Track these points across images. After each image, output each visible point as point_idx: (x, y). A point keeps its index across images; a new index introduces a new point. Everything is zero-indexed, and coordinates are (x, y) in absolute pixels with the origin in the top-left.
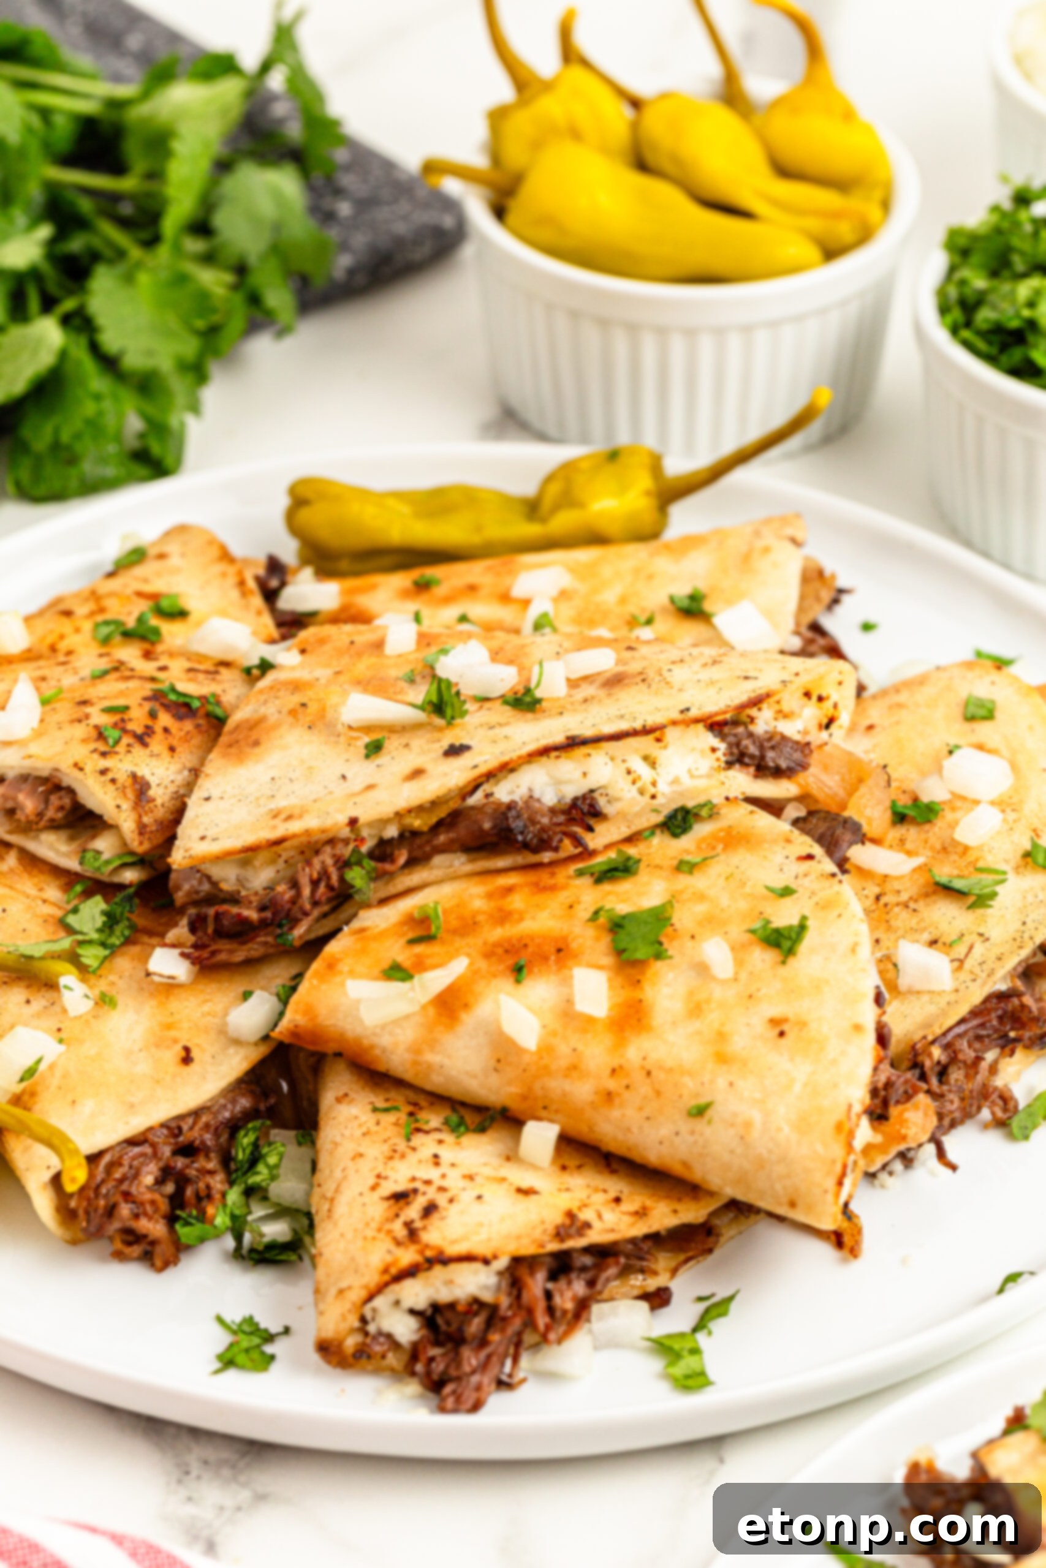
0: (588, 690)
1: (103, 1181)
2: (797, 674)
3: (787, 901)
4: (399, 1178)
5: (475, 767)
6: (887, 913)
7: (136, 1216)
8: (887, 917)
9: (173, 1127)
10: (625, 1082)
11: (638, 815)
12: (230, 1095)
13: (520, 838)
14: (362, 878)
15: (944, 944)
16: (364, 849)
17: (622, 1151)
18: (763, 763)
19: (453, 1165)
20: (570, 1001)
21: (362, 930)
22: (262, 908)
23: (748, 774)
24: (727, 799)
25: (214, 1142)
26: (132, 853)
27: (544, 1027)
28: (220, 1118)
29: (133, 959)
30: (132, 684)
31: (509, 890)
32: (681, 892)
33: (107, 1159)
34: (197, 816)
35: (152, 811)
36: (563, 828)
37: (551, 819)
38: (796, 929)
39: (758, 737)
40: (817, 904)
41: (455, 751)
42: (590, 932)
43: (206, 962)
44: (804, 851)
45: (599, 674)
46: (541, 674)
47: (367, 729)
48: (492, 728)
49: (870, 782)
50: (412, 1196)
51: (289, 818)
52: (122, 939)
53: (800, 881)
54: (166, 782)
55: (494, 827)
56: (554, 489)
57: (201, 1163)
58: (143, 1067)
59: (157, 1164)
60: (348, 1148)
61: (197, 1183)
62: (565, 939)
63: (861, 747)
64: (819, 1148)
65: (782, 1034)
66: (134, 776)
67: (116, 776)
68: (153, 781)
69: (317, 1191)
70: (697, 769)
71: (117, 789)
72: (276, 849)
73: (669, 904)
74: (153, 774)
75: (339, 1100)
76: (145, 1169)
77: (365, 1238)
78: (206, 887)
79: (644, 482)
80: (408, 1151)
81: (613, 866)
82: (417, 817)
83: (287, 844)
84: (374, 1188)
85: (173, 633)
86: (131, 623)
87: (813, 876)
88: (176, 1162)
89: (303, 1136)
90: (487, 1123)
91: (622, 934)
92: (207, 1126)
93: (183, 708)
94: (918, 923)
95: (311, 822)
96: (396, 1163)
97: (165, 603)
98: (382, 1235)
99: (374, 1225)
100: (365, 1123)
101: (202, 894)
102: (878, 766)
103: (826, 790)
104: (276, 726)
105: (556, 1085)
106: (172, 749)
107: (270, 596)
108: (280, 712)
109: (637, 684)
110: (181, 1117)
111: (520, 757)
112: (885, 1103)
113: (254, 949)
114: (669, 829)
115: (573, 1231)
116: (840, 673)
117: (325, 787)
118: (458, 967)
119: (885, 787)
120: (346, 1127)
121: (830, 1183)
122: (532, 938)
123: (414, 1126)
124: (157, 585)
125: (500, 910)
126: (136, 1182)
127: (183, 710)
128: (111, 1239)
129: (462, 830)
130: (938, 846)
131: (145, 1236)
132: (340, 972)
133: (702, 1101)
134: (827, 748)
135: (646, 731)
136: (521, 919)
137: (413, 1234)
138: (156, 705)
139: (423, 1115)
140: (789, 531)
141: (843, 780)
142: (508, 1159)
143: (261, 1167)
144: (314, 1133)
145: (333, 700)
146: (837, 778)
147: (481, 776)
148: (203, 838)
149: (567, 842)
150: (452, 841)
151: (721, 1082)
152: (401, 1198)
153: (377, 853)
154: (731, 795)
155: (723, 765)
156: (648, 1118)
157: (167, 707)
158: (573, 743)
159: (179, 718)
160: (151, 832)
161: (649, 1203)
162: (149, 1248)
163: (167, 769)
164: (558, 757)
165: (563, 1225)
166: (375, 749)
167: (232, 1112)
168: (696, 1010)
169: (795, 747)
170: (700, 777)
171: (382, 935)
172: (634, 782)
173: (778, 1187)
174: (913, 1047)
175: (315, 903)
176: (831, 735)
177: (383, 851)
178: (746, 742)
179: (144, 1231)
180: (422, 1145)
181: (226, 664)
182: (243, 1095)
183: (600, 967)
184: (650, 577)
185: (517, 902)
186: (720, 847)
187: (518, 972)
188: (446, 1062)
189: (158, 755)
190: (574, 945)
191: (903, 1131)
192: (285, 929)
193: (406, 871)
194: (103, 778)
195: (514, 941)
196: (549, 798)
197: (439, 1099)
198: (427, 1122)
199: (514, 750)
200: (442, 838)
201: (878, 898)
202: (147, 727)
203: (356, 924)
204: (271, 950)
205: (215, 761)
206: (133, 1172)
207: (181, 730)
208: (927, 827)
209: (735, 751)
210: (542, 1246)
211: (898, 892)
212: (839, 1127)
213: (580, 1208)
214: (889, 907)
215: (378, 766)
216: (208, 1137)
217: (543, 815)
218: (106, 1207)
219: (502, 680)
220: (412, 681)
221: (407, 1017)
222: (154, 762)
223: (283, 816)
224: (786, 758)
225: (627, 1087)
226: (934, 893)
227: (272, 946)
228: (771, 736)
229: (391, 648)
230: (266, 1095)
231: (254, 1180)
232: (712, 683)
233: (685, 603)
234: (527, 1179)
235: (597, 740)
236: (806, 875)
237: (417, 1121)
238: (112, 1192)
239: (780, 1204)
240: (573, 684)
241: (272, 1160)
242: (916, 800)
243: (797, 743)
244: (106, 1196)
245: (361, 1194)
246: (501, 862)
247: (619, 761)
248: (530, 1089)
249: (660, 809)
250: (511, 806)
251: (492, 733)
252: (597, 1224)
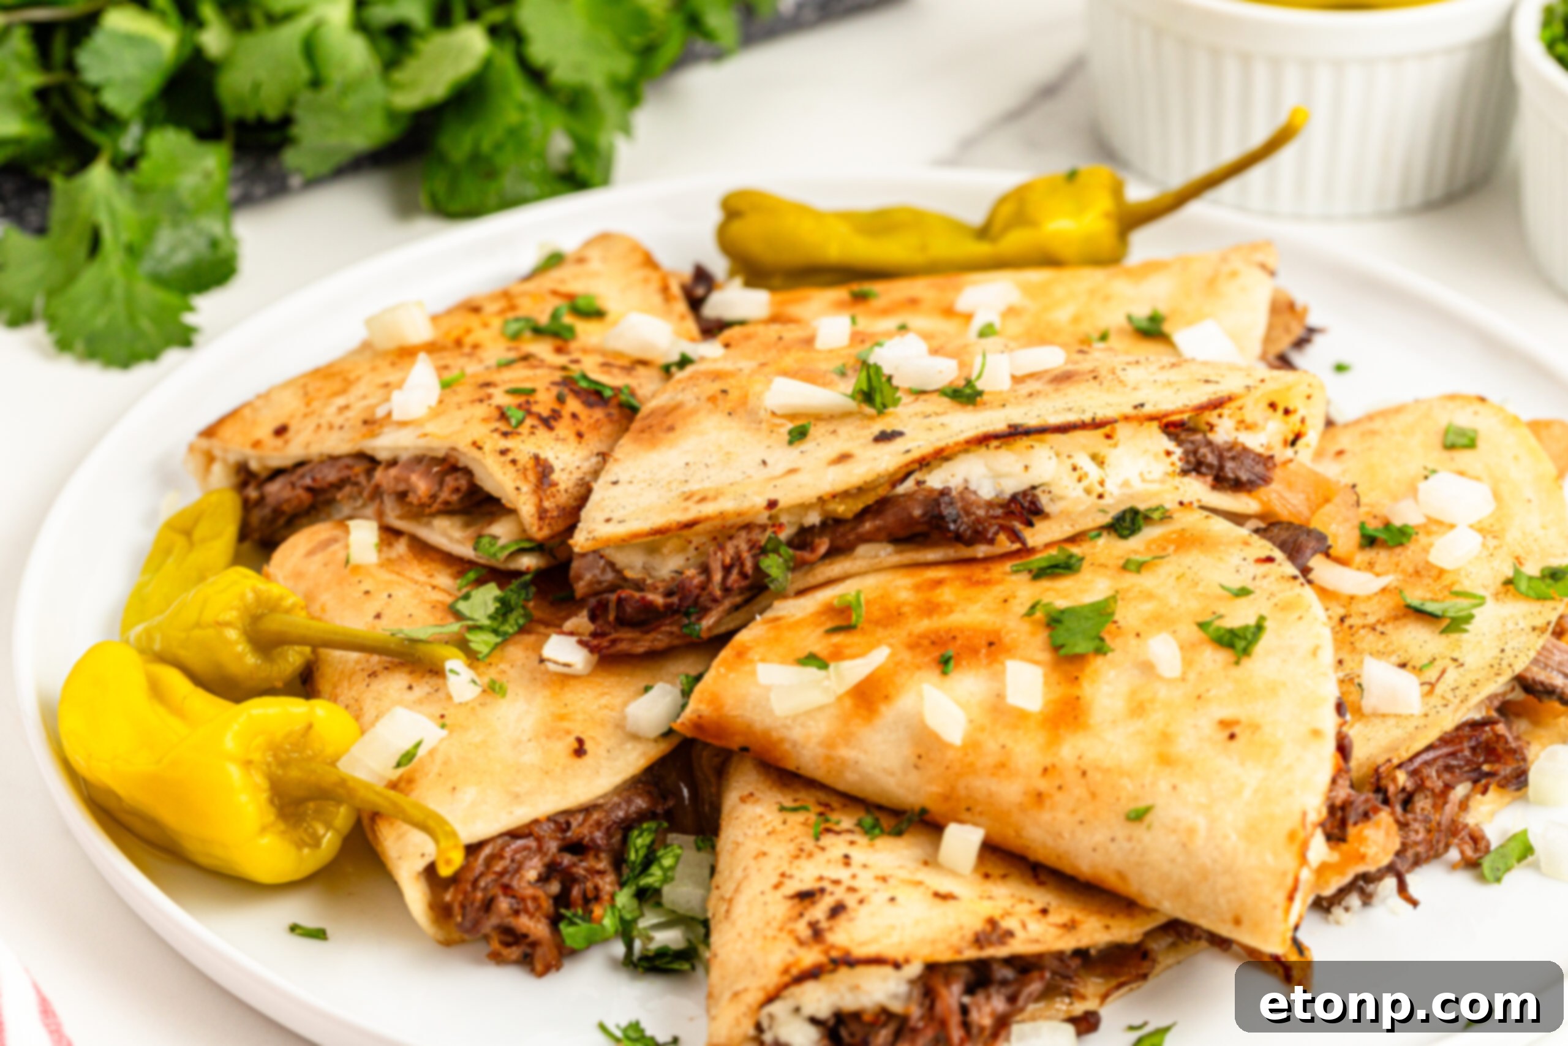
0: (1033, 386)
1: (482, 875)
2: (1262, 381)
3: (1243, 601)
4: (805, 877)
5: (908, 451)
6: (1352, 635)
7: (516, 913)
8: (1352, 639)
9: (561, 821)
10: (1057, 783)
11: (1084, 514)
12: (625, 794)
13: (952, 527)
14: (778, 567)
15: (1414, 668)
16: (783, 536)
17: (1052, 861)
18: (1221, 474)
19: (865, 866)
20: (1000, 696)
21: (777, 619)
22: (669, 594)
23: (1205, 482)
24: (1181, 503)
25: (605, 842)
26: (530, 539)
27: (971, 721)
28: (613, 816)
29: (527, 649)
30: (540, 372)
31: (939, 583)
32: (1128, 590)
33: (487, 851)
34: (603, 499)
35: (554, 496)
36: (1001, 521)
37: (987, 511)
38: (1252, 630)
39: (1218, 447)
40: (1276, 605)
41: (885, 437)
42: (1025, 627)
43: (605, 652)
44: (1264, 554)
45: (1046, 372)
46: (983, 365)
47: (792, 417)
48: (927, 416)
49: (1337, 500)
50: (818, 896)
51: (703, 500)
52: (516, 628)
53: (1258, 582)
54: (572, 467)
55: (924, 515)
56: (1007, 210)
57: (590, 862)
58: (532, 756)
59: (541, 859)
60: (751, 846)
61: (584, 883)
62: (997, 633)
63: (1331, 470)
64: (1269, 858)
65: (1232, 736)
66: (536, 458)
67: (518, 457)
68: (557, 465)
69: (715, 894)
70: (1150, 472)
71: (518, 470)
72: (686, 533)
73: (1113, 598)
74: (557, 458)
75: (743, 800)
76: (528, 864)
77: (765, 938)
78: (610, 576)
79: (1104, 203)
80: (816, 850)
81: (1053, 562)
82: (840, 503)
83: (698, 528)
84: (777, 887)
85: (587, 332)
86: (544, 319)
87: (1272, 578)
88: (562, 858)
89: (703, 841)
90: (904, 826)
91: (1060, 630)
92: (598, 824)
93: (595, 396)
94: (1386, 646)
95: (727, 505)
96: (803, 862)
97: (581, 303)
98: (784, 935)
99: (775, 924)
100: (771, 821)
101: (605, 585)
102: (1346, 486)
103: (1289, 507)
104: (694, 412)
105: (982, 785)
106: (580, 435)
107: (695, 304)
108: (698, 399)
109: (1087, 381)
110: (568, 813)
111: (957, 444)
112: (1343, 824)
113: (658, 639)
114: (1116, 531)
115: (994, 937)
116: (1310, 385)
117: (744, 473)
118: (879, 656)
119: (1353, 506)
120: (750, 827)
121: (1280, 897)
122: (962, 631)
123: (823, 826)
124: (576, 286)
125: (928, 602)
126: (518, 876)
127: (593, 398)
128: (486, 938)
129: (889, 518)
130: (1410, 570)
131: (525, 936)
132: (751, 661)
133: (1142, 805)
134: (1291, 466)
135: (1095, 425)
136: (951, 611)
137: (817, 933)
138: (565, 391)
139: (834, 817)
140: (1259, 257)
141: (1308, 499)
142: (926, 863)
143: (656, 870)
144: (714, 838)
145: (757, 388)
146: (1302, 496)
147: (913, 462)
148: (608, 520)
149: (1002, 537)
150: (878, 529)
151: (1164, 786)
152: (806, 897)
153: (796, 541)
154: (1186, 500)
155: (1178, 470)
156: (1081, 822)
157: (577, 393)
158: (1015, 433)
159: (589, 405)
160: (552, 518)
161: (1079, 916)
162: (529, 950)
163: (574, 454)
164: (998, 448)
165: (984, 932)
166: (799, 435)
167: (627, 812)
168: (1138, 709)
169: (1257, 459)
170: (1152, 481)
171: (798, 624)
172: (1080, 480)
173: (1222, 901)
174: (1376, 770)
175: (727, 590)
176: (1296, 453)
177: (803, 538)
178: (1203, 450)
179: (524, 930)
180: (832, 845)
181: (644, 363)
182: (640, 795)
183: (1036, 663)
184: (1107, 298)
185: (946, 594)
186: (1171, 548)
187: (944, 663)
188: (862, 758)
189: (564, 440)
190: (1007, 640)
191: (1363, 850)
192: (693, 619)
193: (827, 561)
194: (503, 459)
195: (942, 633)
196: (986, 491)
197: (852, 800)
198: (838, 823)
199: (951, 437)
200: (868, 526)
201: (1342, 620)
202: (554, 411)
203: (769, 614)
204: (677, 642)
205: (625, 447)
206: (515, 866)
207: (590, 417)
208: (1399, 550)
209: (1192, 459)
210: (959, 951)
211: (1365, 615)
212: (1292, 836)
213: (1003, 917)
214: (1354, 629)
215: (802, 452)
216: (598, 835)
217: (979, 507)
218: (483, 900)
219: (941, 372)
220: (843, 374)
221: (821, 708)
222: (559, 446)
223: (696, 498)
224: (1247, 470)
225: (1060, 788)
226: (1405, 616)
227: (678, 637)
228: (1232, 447)
229: (820, 344)
230: (664, 798)
231: (645, 881)
232: (1169, 384)
233: (1144, 324)
234: (945, 885)
235: (1042, 430)
236: (1264, 577)
237: (827, 821)
238: (490, 886)
239: (1223, 921)
240: (1017, 380)
241: (667, 862)
242: (1387, 525)
243: (1260, 455)
244: (485, 889)
245: (763, 893)
246: (932, 555)
247: (1064, 457)
248: (953, 788)
249: (1107, 509)
250: (944, 492)
251: (927, 421)
252: (1020, 934)
